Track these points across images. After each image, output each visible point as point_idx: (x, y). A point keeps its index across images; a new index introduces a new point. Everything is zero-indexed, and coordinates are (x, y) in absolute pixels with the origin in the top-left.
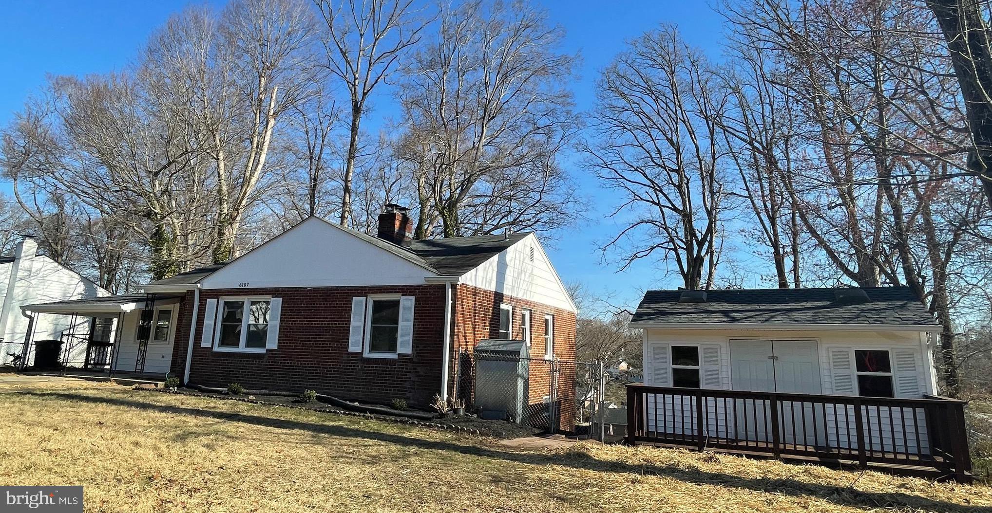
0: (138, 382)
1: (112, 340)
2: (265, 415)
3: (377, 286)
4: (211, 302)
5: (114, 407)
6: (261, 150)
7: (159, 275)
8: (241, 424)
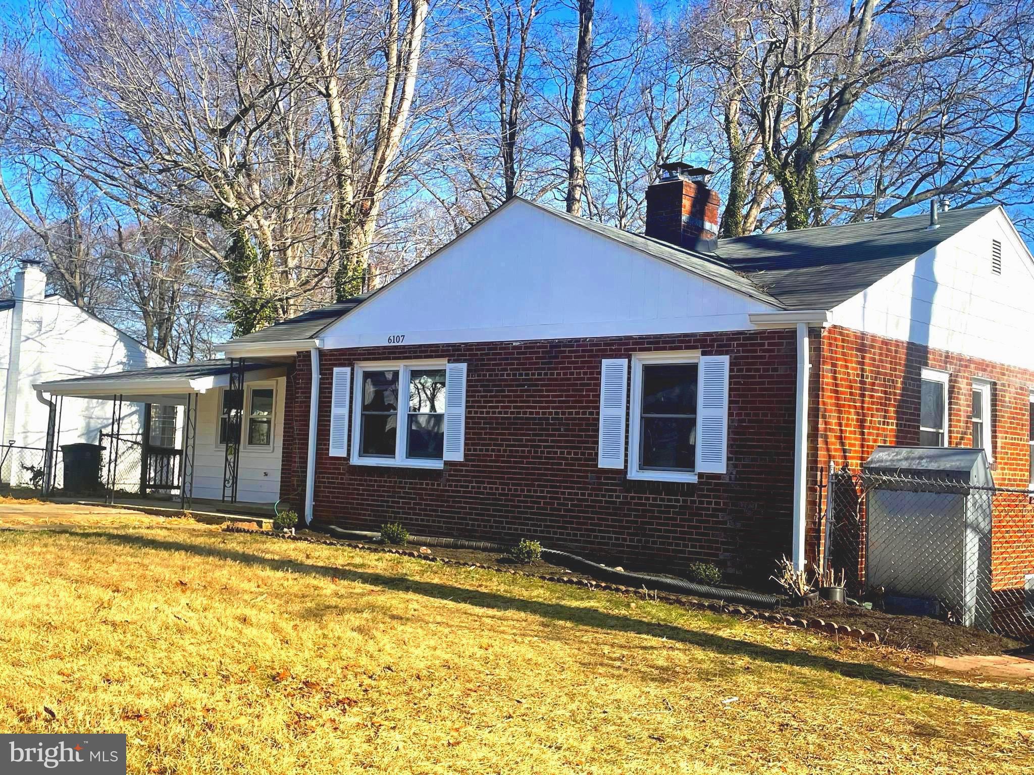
0: (230, 519)
1: (178, 445)
2: (452, 583)
3: (648, 337)
4: (340, 373)
5: (198, 559)
6: (406, 69)
7: (245, 326)
8: (411, 595)
